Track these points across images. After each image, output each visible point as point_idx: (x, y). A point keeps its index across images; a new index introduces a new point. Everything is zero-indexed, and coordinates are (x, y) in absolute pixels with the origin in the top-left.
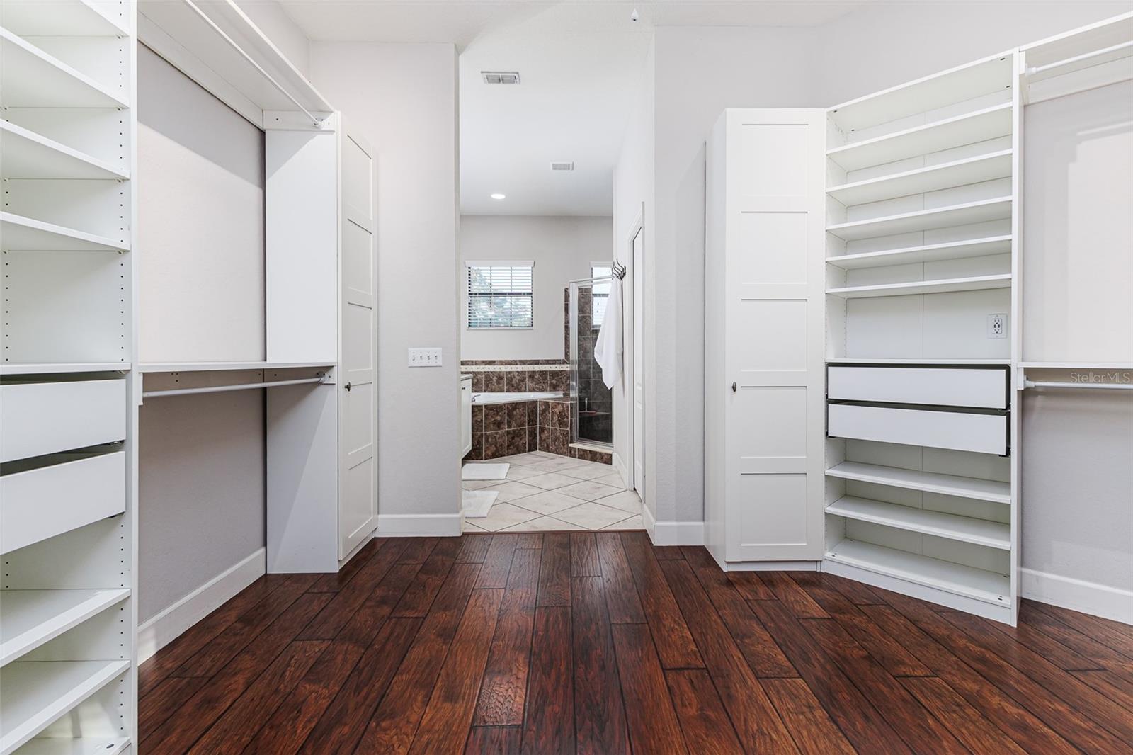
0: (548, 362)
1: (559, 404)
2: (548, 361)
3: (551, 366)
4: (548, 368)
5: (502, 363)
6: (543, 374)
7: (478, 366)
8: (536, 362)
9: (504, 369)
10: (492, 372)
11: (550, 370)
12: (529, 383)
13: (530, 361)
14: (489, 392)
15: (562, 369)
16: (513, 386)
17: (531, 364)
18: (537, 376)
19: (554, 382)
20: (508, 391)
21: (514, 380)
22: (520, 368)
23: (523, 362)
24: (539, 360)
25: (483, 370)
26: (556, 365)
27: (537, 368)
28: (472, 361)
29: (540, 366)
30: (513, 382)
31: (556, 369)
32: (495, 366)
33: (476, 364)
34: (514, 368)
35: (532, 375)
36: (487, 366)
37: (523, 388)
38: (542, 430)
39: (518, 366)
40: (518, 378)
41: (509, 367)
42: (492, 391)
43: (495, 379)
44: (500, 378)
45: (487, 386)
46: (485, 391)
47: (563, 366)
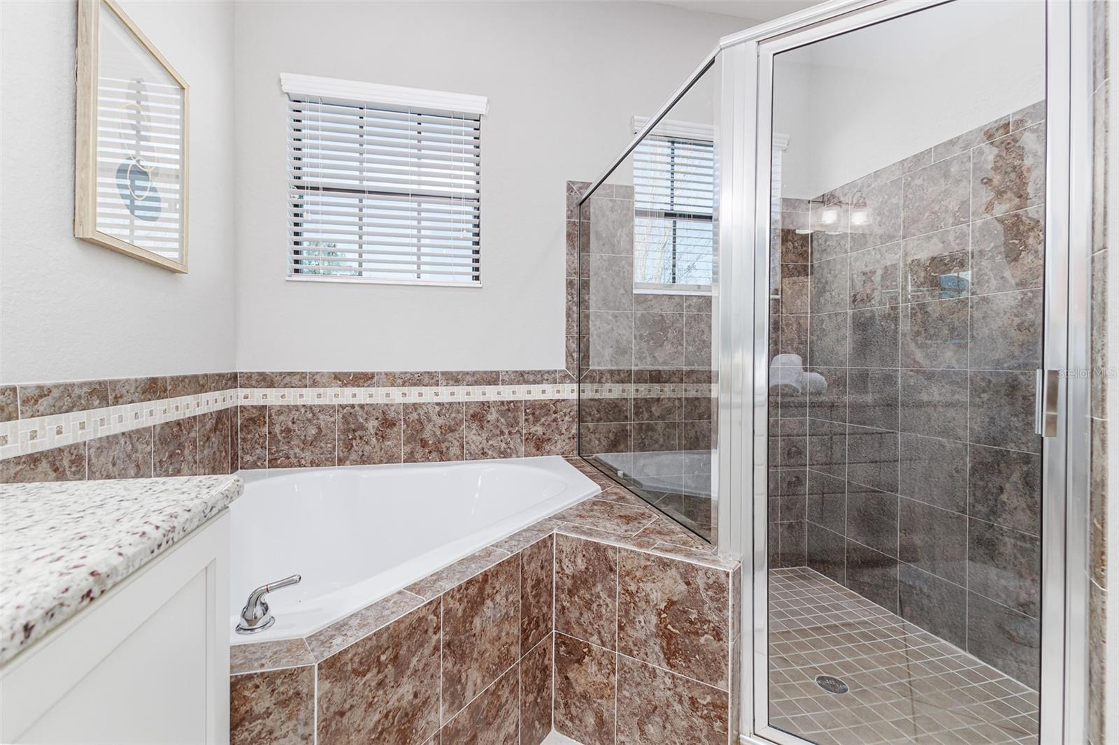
0: (522, 377)
1: (665, 565)
2: (522, 374)
3: (532, 387)
4: (521, 393)
5: (393, 379)
6: (509, 408)
7: (321, 390)
8: (492, 378)
9: (397, 396)
10: (362, 406)
11: (528, 397)
12: (473, 437)
13: (474, 374)
14: (355, 463)
15: (557, 397)
16: (424, 444)
17: (476, 383)
18: (493, 416)
19: (538, 430)
20: (411, 458)
21: (429, 427)
22: (445, 394)
23: (454, 378)
24: (497, 373)
25: (336, 402)
26: (545, 386)
27: (492, 394)
28: (303, 375)
29: (500, 388)
30: (427, 434)
31: (542, 397)
32: (372, 390)
33: (314, 384)
34: (428, 395)
35: (479, 414)
36: (349, 391)
37: (455, 450)
38: (574, 653)
39: (440, 389)
40: (440, 421)
41: (415, 391)
42: (364, 460)
43: (372, 425)
44: (388, 423)
45: (349, 447)
46: (341, 462)
47: (560, 386)
